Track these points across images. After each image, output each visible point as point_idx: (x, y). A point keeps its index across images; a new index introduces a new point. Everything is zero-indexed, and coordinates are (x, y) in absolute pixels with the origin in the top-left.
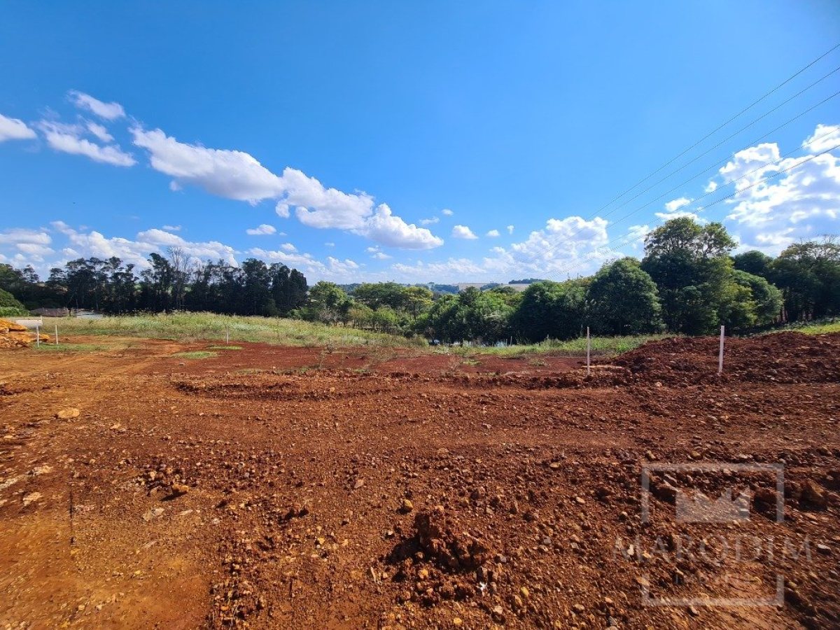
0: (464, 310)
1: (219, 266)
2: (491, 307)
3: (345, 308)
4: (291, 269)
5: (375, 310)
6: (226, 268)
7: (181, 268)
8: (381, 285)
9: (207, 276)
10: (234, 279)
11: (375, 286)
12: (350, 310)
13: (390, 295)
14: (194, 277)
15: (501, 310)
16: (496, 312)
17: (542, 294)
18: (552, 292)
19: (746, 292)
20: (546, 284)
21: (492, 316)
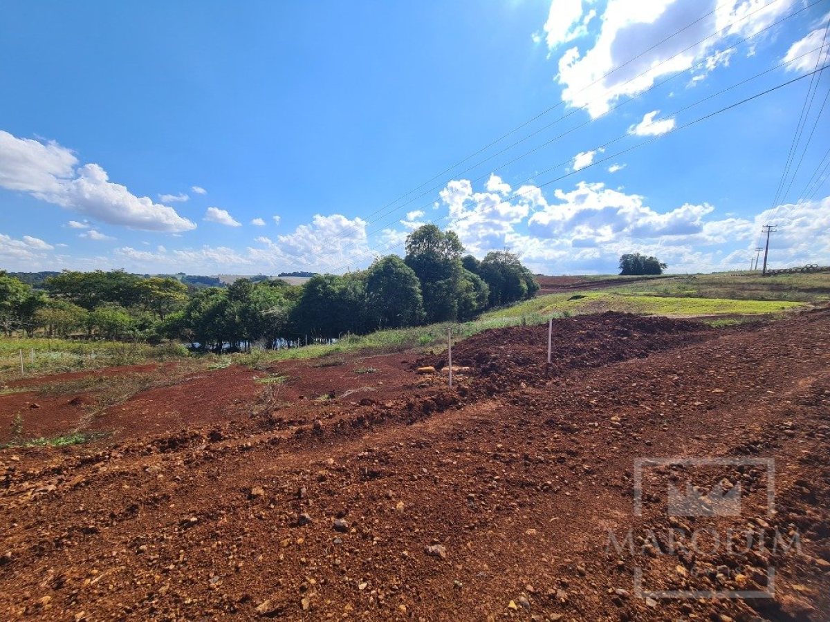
0: (236, 306)
2: (269, 301)
12: (38, 311)
13: (117, 288)
15: (281, 304)
16: (274, 307)
17: (324, 286)
18: (333, 285)
19: (471, 286)
20: (327, 276)
21: (271, 312)
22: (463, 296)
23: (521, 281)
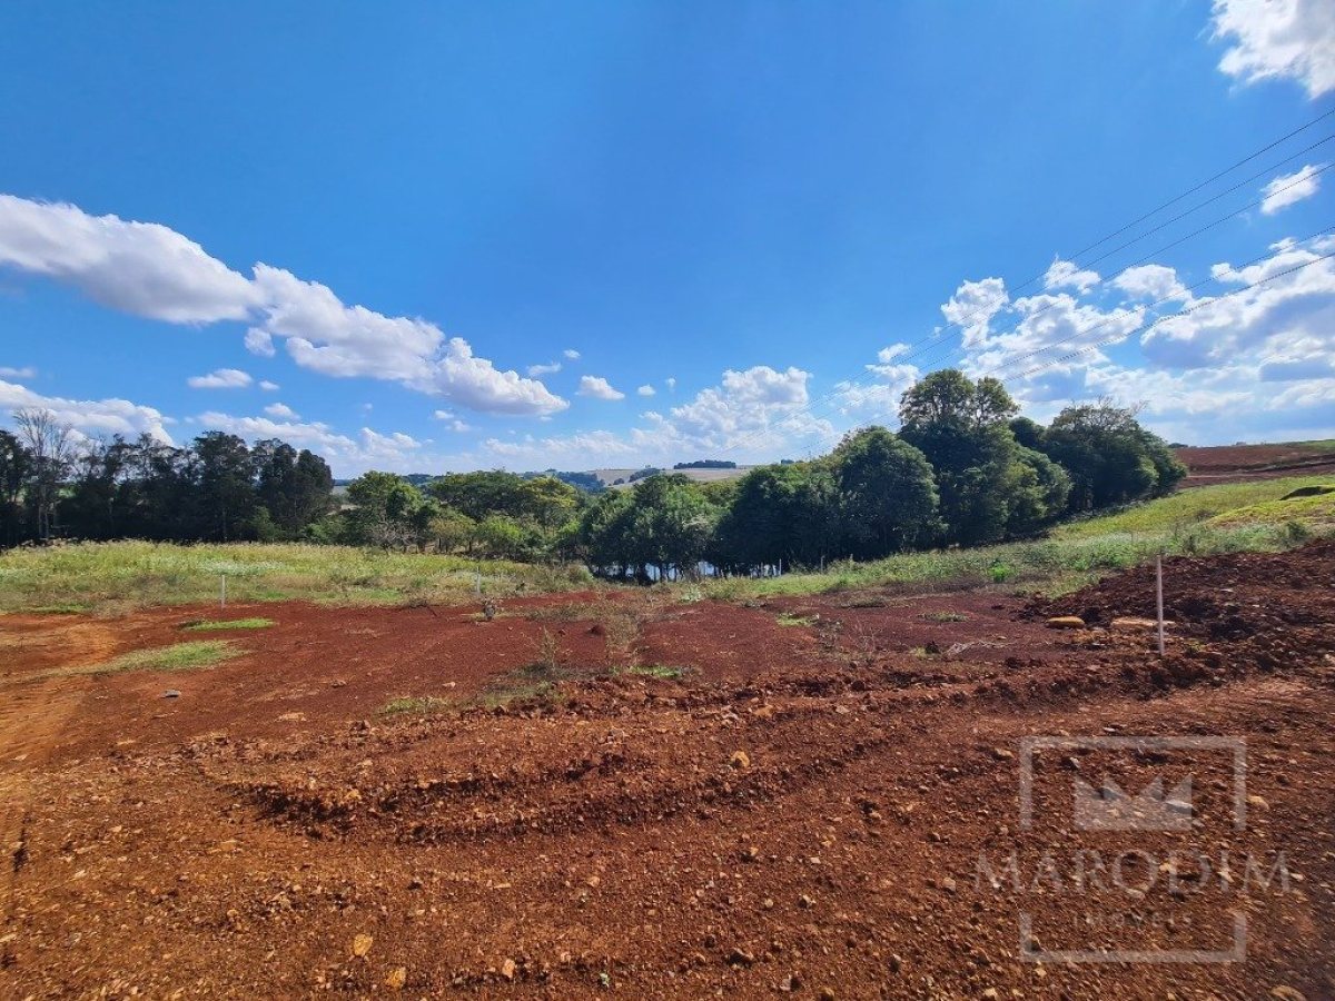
0: (649, 515)
1: (139, 447)
2: (690, 508)
3: (420, 519)
4: (299, 451)
5: (478, 520)
6: (157, 450)
7: (49, 451)
8: (481, 475)
9: (113, 465)
10: (177, 471)
11: (470, 478)
12: (431, 523)
13: (499, 493)
14: (79, 470)
15: (707, 512)
16: (698, 517)
17: (772, 484)
18: (785, 481)
19: (1031, 474)
20: (774, 468)
21: (695, 523)
22: (1017, 493)
23: (1144, 459)
